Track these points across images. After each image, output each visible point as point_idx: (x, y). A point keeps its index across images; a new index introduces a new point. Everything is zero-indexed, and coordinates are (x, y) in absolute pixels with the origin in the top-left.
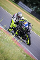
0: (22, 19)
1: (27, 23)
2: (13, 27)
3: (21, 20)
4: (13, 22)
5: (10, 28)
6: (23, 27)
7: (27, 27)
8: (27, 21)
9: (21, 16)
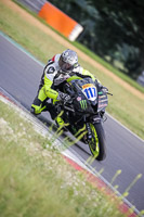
0: (78, 74)
1: (92, 86)
2: (48, 98)
3: (75, 77)
4: (49, 83)
5: (37, 102)
6: (79, 99)
7: (93, 99)
8: (94, 79)
9: (72, 63)
